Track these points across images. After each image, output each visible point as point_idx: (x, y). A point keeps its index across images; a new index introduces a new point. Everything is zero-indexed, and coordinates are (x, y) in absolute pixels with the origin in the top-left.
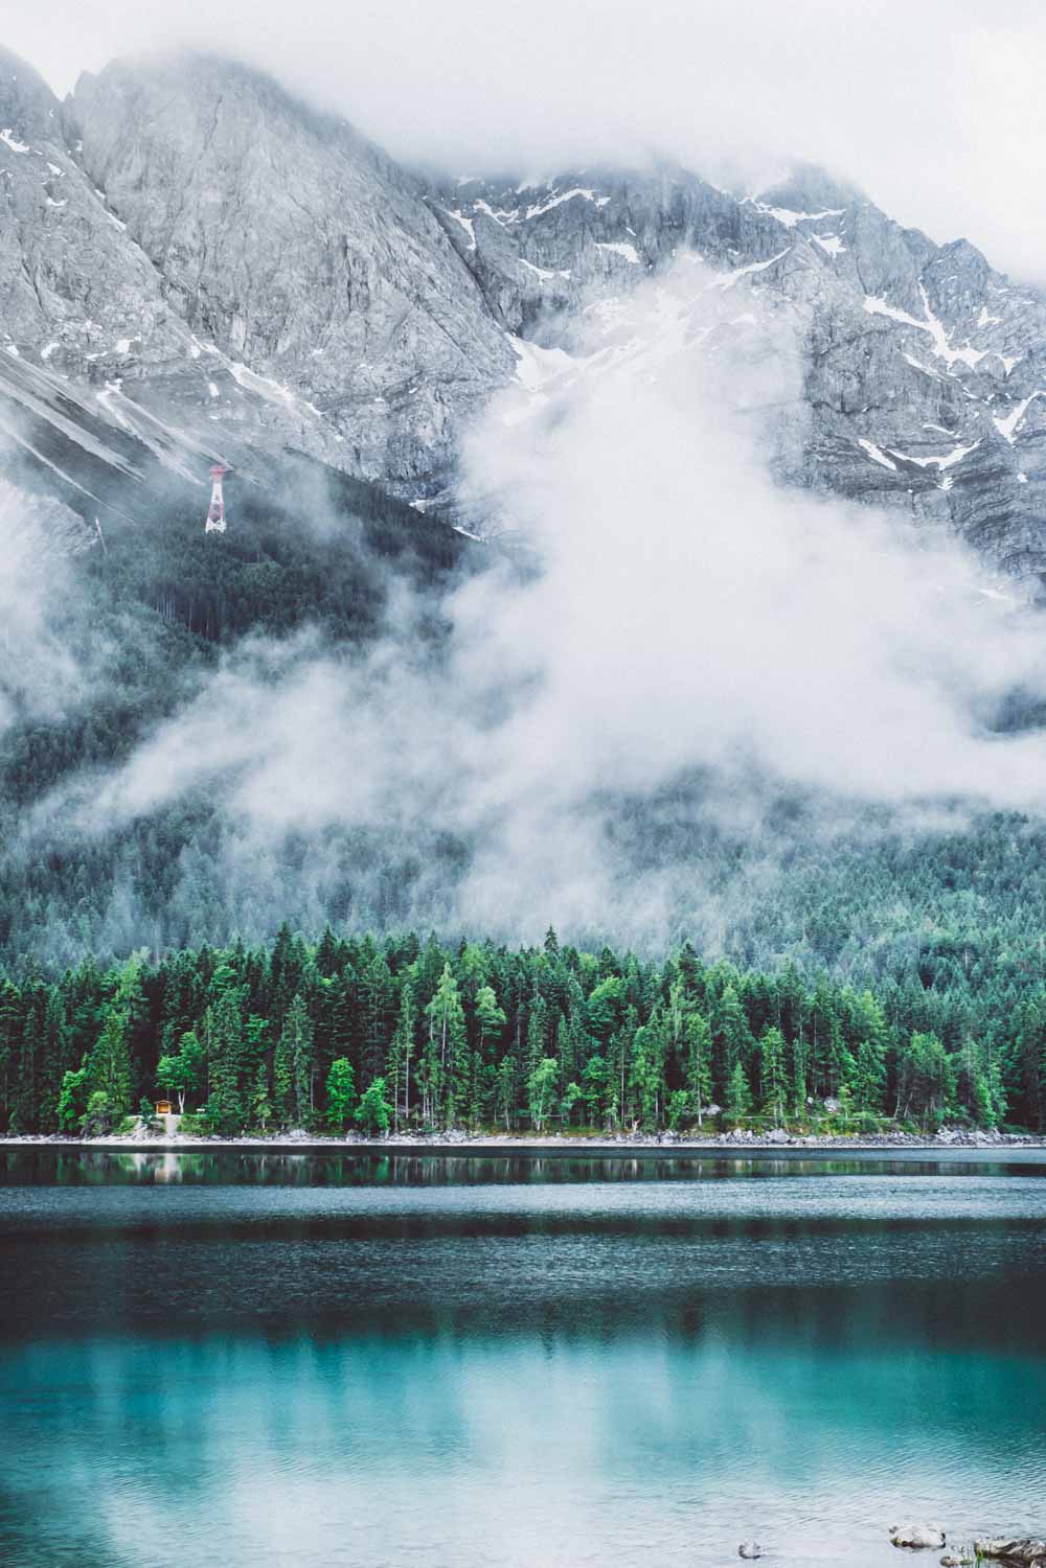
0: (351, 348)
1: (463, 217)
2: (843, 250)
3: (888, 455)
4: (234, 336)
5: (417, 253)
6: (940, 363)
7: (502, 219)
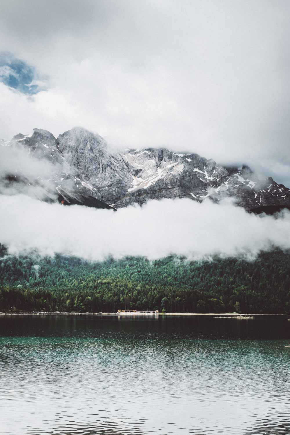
0: (102, 179)
1: (126, 156)
2: (191, 161)
3: (196, 196)
4: (83, 177)
5: (116, 162)
6: (206, 180)
7: (133, 156)
